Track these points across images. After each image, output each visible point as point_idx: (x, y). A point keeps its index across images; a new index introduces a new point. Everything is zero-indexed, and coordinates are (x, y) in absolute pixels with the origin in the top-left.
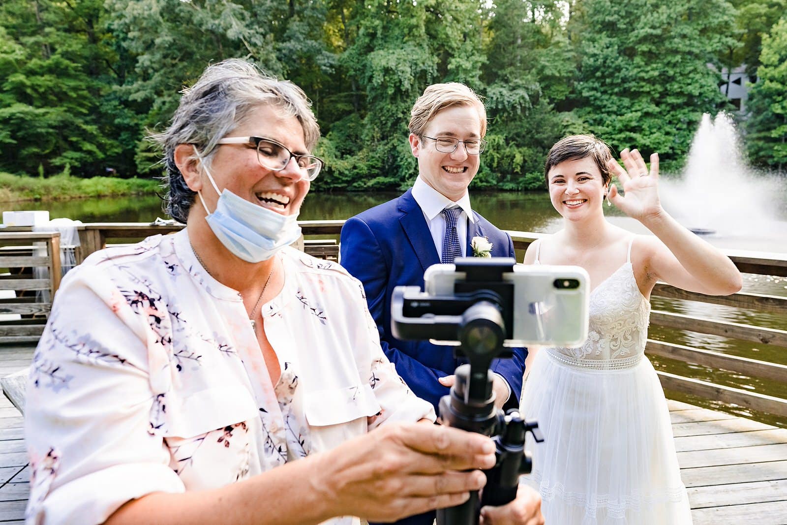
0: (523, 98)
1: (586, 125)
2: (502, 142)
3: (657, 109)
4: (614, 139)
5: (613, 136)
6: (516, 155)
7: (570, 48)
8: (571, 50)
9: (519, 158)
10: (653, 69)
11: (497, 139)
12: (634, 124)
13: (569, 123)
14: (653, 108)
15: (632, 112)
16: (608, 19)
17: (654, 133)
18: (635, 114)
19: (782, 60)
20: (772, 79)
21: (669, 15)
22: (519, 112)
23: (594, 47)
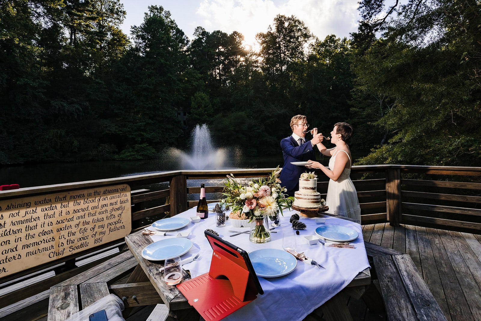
0: (78, 109)
1: (117, 127)
2: (63, 133)
3: (153, 122)
4: (133, 135)
5: (132, 133)
6: (74, 142)
7: (105, 86)
8: (105, 88)
9: (76, 143)
10: (150, 104)
11: (59, 132)
12: (143, 128)
13: (107, 125)
14: (150, 121)
15: (141, 122)
16: (126, 76)
17: (152, 133)
18: (142, 123)
19: (199, 107)
20: (196, 114)
21: (156, 81)
22: (76, 117)
23: (119, 88)
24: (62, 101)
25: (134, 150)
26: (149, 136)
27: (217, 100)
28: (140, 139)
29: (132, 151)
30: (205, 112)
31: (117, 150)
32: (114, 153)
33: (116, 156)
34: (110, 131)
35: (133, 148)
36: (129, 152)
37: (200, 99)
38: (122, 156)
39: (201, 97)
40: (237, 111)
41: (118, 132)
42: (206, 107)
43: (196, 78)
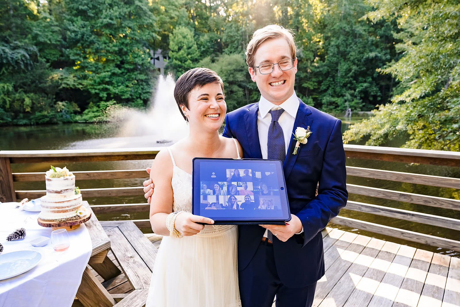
0: (24, 56)
1: (75, 79)
2: (11, 89)
3: (120, 71)
4: (96, 89)
5: (95, 87)
6: (25, 99)
7: (56, 23)
9: (27, 101)
10: (114, 46)
11: (6, 87)
12: (107, 80)
13: (63, 77)
14: (117, 70)
15: (105, 72)
16: (81, 7)
17: (120, 86)
18: (107, 73)
19: (180, 49)
20: (176, 59)
21: (120, 13)
22: (23, 67)
23: (74, 25)
24: (3, 46)
25: (99, 109)
26: (117, 91)
27: (205, 38)
28: (105, 95)
29: (97, 111)
30: (187, 55)
31: (79, 109)
32: (76, 113)
33: (78, 118)
34: (68, 84)
35: (99, 106)
36: (93, 112)
37: (180, 37)
38: (85, 117)
39: (182, 34)
40: (231, 52)
41: (77, 86)
42: (189, 48)
43: (176, 6)
